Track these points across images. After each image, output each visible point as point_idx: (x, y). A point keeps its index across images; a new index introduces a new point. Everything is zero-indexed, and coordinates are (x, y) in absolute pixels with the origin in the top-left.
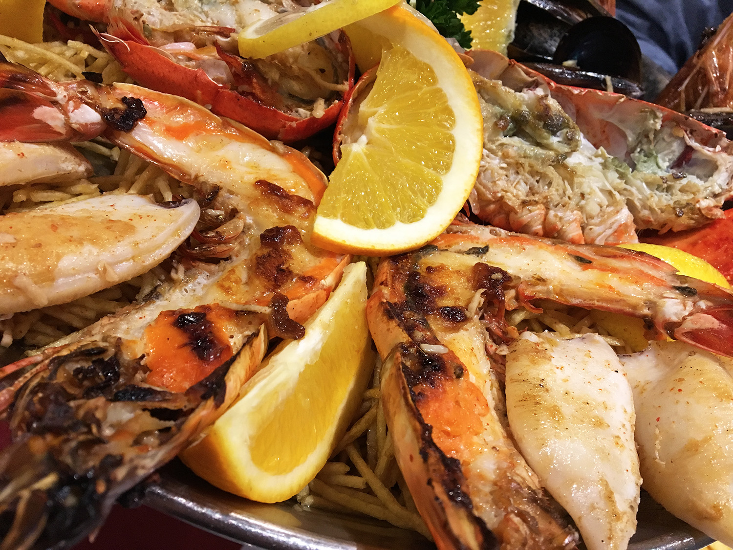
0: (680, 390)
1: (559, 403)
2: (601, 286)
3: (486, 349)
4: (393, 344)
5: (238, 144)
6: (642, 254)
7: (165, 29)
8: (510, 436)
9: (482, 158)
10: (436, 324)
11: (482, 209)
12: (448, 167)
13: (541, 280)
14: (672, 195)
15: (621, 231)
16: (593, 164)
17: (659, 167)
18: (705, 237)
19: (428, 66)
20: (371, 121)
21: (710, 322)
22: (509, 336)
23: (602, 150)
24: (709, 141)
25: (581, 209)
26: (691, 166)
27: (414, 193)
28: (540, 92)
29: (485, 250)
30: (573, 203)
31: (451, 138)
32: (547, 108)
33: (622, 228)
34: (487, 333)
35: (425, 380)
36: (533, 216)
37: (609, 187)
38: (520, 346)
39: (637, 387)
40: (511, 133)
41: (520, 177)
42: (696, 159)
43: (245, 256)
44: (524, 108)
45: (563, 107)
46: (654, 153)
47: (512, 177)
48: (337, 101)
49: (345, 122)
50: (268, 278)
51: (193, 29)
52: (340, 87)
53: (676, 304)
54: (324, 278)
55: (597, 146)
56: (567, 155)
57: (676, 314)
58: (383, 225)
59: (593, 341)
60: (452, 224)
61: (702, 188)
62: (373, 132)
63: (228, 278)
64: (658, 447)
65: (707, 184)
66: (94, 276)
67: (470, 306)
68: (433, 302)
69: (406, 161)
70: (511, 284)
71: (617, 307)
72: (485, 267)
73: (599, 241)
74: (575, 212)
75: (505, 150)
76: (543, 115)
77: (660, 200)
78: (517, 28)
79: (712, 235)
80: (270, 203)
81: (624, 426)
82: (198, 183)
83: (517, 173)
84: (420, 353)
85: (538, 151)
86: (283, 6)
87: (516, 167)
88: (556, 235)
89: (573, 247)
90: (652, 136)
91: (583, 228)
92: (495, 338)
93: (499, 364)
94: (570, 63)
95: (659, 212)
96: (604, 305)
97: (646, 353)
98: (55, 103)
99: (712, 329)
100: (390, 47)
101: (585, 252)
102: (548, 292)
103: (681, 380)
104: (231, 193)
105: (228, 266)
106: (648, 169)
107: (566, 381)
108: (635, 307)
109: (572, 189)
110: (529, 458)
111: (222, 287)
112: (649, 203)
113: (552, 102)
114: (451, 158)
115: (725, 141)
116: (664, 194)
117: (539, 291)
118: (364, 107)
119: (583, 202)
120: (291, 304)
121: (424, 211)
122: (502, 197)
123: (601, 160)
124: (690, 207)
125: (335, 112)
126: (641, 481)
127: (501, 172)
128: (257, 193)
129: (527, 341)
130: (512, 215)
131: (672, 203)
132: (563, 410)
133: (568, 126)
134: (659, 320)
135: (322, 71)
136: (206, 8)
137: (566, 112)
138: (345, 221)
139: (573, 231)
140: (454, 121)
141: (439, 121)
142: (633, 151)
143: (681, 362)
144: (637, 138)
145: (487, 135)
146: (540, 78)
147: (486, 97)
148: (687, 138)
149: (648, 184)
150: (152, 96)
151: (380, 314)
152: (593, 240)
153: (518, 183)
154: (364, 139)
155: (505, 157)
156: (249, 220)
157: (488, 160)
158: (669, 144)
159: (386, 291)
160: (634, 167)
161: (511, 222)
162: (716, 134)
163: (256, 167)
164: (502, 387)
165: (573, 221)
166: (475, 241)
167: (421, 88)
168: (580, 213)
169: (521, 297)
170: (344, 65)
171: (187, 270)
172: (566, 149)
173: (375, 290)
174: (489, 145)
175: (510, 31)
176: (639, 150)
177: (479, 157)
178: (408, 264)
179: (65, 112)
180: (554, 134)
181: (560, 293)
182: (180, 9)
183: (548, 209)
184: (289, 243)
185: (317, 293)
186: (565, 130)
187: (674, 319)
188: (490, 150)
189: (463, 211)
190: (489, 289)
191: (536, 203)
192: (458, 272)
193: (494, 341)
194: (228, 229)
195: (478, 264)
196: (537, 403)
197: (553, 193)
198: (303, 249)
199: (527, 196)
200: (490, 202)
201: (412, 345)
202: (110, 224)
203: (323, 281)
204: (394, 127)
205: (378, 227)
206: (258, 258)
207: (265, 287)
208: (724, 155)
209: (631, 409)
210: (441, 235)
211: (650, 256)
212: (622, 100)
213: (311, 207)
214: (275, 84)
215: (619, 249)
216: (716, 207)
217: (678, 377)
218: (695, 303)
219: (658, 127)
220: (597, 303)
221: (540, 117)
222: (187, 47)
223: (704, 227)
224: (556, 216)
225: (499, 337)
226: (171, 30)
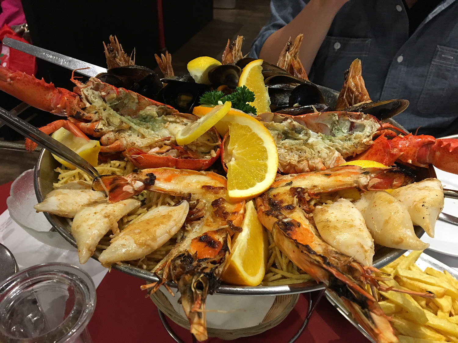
0: (376, 206)
1: (336, 224)
2: (337, 181)
3: (305, 216)
4: (273, 223)
5: (189, 176)
6: (347, 166)
7: (145, 145)
8: (324, 241)
9: (278, 151)
10: (285, 213)
11: (284, 169)
12: (267, 158)
13: (315, 186)
14: (352, 141)
15: (338, 160)
16: (318, 140)
17: (344, 133)
18: (370, 152)
19: (247, 126)
20: (233, 151)
21: (377, 181)
22: (311, 209)
23: (319, 134)
24: (359, 117)
25: (320, 157)
26: (356, 128)
27: (259, 171)
28: (289, 121)
29: (291, 183)
30: (316, 156)
31: (264, 148)
32: (294, 125)
33: (338, 159)
34: (303, 211)
35: (289, 230)
36: (304, 165)
37: (327, 146)
38: (316, 211)
39: (362, 211)
40: (284, 138)
41: (293, 153)
42: (357, 125)
43: (208, 214)
44: (286, 128)
45: (299, 123)
46: (340, 128)
47: (291, 154)
48: (218, 149)
49: (224, 155)
50: (221, 217)
51: (156, 142)
52: (217, 144)
53: (364, 178)
54: (240, 211)
55: (318, 133)
56: (307, 140)
57: (365, 182)
58: (252, 186)
59: (341, 201)
60: (275, 178)
61: (362, 135)
62: (236, 155)
63: (207, 222)
64: (376, 227)
65: (364, 133)
66: (167, 235)
67: (294, 203)
68: (281, 206)
69: (251, 161)
70: (305, 191)
71: (345, 187)
72: (294, 188)
73: (331, 166)
74: (318, 159)
75: (284, 145)
76: (294, 129)
77: (348, 144)
78: (270, 98)
79: (373, 151)
80: (210, 193)
81: (361, 224)
82: (182, 194)
83: (292, 152)
84: (283, 223)
85: (297, 141)
86: (184, 122)
87: (291, 150)
88: (315, 169)
89: (323, 172)
90: (337, 123)
91: (324, 164)
92: (307, 212)
93: (311, 220)
94: (296, 105)
95: (349, 149)
96: (340, 187)
97: (361, 199)
98: (128, 184)
99: (378, 182)
100: (231, 124)
101: (327, 172)
102: (319, 190)
103: (375, 202)
104: (194, 194)
105: (204, 219)
106: (340, 134)
107: (336, 217)
108: (351, 185)
109: (314, 151)
110: (332, 245)
111: (207, 225)
112: (344, 147)
113: (295, 123)
114: (267, 154)
115: (364, 116)
116: (349, 142)
117: (316, 191)
118: (229, 147)
119: (320, 154)
120: (233, 222)
121: (265, 176)
122: (290, 162)
123: (321, 137)
124: (360, 144)
125: (219, 152)
126: (373, 240)
127: (286, 153)
128: (204, 191)
129: (318, 209)
130: (296, 167)
131: (352, 144)
132: (338, 226)
133: (304, 129)
134: (361, 186)
135: (208, 140)
136: (157, 133)
137: (301, 125)
138: (238, 189)
139: (321, 166)
140: (263, 141)
141: (258, 143)
142: (332, 130)
143: (374, 197)
144: (332, 125)
145: (276, 142)
146: (287, 116)
147: (270, 129)
148: (350, 119)
149: (341, 140)
150: (154, 171)
151: (264, 216)
152: (329, 167)
153: (294, 155)
154: (233, 159)
155: (285, 148)
156: (204, 201)
157: (280, 151)
158: (344, 123)
159: (263, 208)
160: (334, 136)
161: (297, 170)
162: (359, 114)
163: (199, 182)
164: (316, 228)
165: (319, 162)
166: (286, 181)
167: (247, 134)
168: (320, 159)
169: (310, 195)
170: (214, 135)
171: (191, 225)
172: (306, 138)
173: (258, 209)
174: (278, 145)
175: (268, 101)
176: (334, 129)
177: (276, 151)
178: (266, 196)
179: (132, 186)
180: (300, 134)
181: (323, 189)
182: (148, 136)
183: (308, 161)
184: (223, 203)
185: (240, 216)
186: (303, 131)
187: (365, 184)
188: (278, 147)
189: (278, 172)
190: (298, 195)
191: (303, 160)
192: (285, 193)
193: (307, 213)
194: (199, 206)
195: (291, 188)
196: (328, 227)
197: (308, 155)
198: (228, 204)
199: (299, 159)
200: (286, 166)
201: (279, 221)
202: (164, 217)
203: (240, 212)
204: (243, 151)
205: (251, 187)
206: (214, 212)
207: (222, 220)
208: (365, 121)
209: (362, 218)
210: (273, 183)
211: (350, 166)
212: (320, 114)
213: (225, 189)
214: (196, 151)
215: (339, 167)
216: (370, 140)
217: (374, 201)
218: (370, 176)
219: (338, 119)
220: (338, 188)
221: (292, 130)
222: (157, 149)
223: (369, 149)
224: (312, 162)
225: (308, 211)
226: (148, 145)
